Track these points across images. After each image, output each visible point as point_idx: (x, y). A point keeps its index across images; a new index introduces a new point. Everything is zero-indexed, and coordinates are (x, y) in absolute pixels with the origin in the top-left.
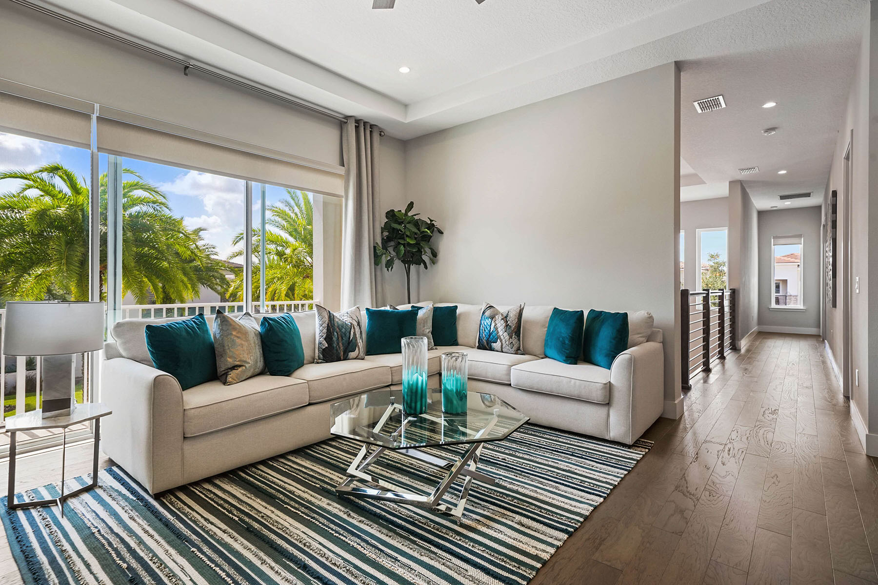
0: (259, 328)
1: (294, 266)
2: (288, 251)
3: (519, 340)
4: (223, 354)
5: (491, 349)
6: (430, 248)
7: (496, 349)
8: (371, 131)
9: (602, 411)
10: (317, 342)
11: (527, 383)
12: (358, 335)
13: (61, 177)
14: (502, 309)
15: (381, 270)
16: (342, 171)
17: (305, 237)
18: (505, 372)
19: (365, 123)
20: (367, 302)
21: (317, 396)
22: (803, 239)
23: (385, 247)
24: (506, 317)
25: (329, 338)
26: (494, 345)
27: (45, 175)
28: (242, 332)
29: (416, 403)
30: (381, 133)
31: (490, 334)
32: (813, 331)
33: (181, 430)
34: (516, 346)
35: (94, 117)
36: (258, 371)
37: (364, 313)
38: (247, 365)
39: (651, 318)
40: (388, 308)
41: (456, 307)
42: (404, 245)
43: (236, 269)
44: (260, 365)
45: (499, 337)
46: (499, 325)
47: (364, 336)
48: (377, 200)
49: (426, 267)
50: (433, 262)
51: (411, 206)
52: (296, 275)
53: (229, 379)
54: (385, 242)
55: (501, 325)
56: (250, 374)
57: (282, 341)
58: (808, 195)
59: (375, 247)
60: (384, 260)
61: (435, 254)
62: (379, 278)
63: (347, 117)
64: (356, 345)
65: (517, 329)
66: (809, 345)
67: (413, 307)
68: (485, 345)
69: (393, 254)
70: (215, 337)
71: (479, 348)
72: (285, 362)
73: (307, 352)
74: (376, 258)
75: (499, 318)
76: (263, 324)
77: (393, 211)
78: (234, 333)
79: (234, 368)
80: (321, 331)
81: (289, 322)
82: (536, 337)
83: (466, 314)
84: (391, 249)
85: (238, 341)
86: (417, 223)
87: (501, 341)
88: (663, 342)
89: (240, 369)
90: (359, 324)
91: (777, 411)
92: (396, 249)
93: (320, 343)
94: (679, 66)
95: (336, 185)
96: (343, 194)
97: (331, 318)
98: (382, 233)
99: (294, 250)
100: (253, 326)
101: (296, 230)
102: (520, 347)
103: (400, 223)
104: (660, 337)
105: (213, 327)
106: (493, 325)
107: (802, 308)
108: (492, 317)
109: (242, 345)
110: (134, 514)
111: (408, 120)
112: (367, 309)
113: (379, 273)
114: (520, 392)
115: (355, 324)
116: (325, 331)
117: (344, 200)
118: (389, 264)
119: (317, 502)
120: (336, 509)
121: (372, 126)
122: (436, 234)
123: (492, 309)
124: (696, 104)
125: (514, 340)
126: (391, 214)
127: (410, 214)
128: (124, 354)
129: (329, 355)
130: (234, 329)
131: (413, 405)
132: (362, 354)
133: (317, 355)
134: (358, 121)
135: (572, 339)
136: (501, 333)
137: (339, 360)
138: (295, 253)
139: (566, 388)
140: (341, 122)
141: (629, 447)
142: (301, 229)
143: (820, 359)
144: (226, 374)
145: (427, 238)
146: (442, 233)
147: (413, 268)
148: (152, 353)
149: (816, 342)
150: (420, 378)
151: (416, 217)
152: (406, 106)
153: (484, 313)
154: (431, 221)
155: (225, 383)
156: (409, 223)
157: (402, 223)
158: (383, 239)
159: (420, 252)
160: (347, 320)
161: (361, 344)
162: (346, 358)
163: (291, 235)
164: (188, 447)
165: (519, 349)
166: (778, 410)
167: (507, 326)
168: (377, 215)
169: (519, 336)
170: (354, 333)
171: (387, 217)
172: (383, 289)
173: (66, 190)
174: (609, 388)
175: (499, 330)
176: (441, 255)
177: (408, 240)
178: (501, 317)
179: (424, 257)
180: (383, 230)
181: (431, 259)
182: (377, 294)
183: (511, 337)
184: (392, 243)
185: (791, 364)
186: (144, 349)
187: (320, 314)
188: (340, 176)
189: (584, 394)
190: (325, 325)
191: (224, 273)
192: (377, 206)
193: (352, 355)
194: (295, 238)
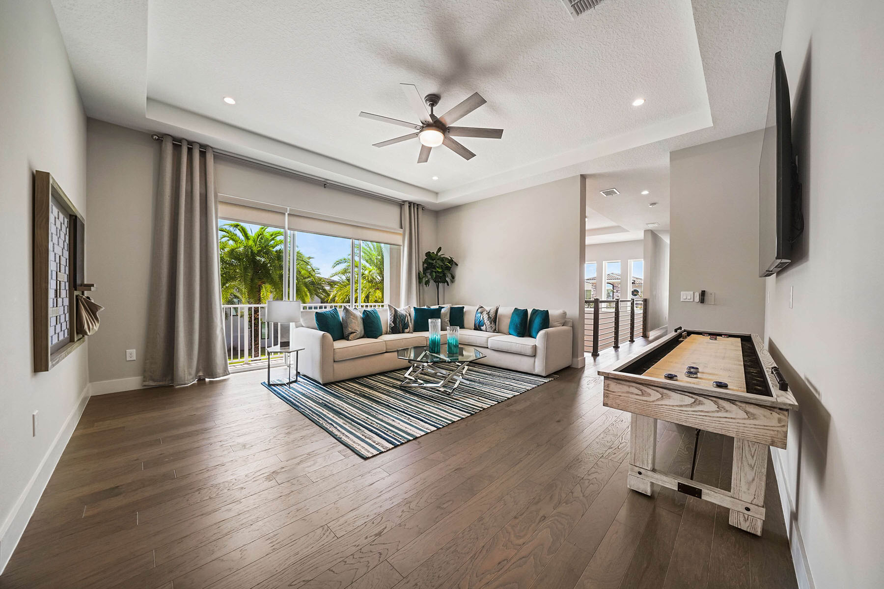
0: (362, 315)
1: (369, 282)
2: (366, 272)
3: (496, 325)
4: (347, 327)
5: (482, 330)
6: (451, 274)
7: (483, 330)
8: (417, 208)
9: (532, 360)
10: (389, 324)
11: (496, 347)
12: (409, 321)
13: (239, 230)
14: (487, 309)
15: (423, 286)
16: (401, 231)
17: (377, 263)
18: (485, 341)
19: (414, 204)
20: (415, 304)
21: (390, 348)
23: (424, 273)
24: (489, 313)
25: (394, 322)
26: (482, 327)
27: (231, 229)
28: (355, 317)
29: (435, 348)
30: (423, 208)
31: (480, 322)
33: (333, 358)
34: (494, 328)
35: (287, 214)
36: (362, 335)
37: (412, 309)
38: (358, 332)
39: (565, 313)
40: (426, 307)
41: (464, 307)
42: (435, 273)
43: (332, 283)
44: (363, 332)
45: (485, 323)
46: (484, 317)
47: (413, 322)
48: (420, 247)
49: (448, 285)
50: (453, 281)
51: (440, 249)
52: (371, 288)
53: (350, 338)
54: (425, 270)
55: (486, 317)
56: (358, 337)
57: (373, 321)
59: (419, 273)
60: (424, 281)
61: (453, 277)
62: (421, 291)
63: (404, 201)
64: (409, 326)
65: (494, 319)
67: (439, 307)
68: (478, 327)
69: (430, 277)
70: (343, 319)
71: (474, 329)
72: (374, 332)
73: (384, 329)
74: (420, 279)
75: (485, 313)
76: (363, 313)
77: (429, 252)
78: (352, 317)
79: (352, 333)
80: (391, 318)
81: (375, 312)
82: (505, 323)
83: (469, 312)
84: (428, 275)
85: (353, 321)
86: (443, 260)
87: (486, 325)
88: (572, 327)
89: (355, 334)
90: (410, 315)
92: (431, 274)
93: (390, 324)
94: (583, 177)
95: (398, 239)
96: (402, 244)
97: (396, 311)
98: (423, 265)
99: (370, 272)
100: (359, 314)
101: (370, 259)
102: (496, 329)
103: (433, 260)
104: (570, 324)
105: (341, 314)
106: (482, 317)
108: (481, 313)
109: (355, 323)
110: (316, 389)
111: (438, 202)
112: (414, 307)
113: (421, 288)
114: (493, 351)
115: (408, 315)
116: (393, 318)
117: (402, 247)
118: (427, 283)
119: (391, 390)
120: (399, 392)
121: (418, 205)
122: (454, 265)
123: (482, 308)
124: (601, 192)
125: (493, 325)
126: (428, 254)
127: (439, 254)
128: (304, 326)
129: (394, 330)
130: (352, 315)
131: (434, 349)
132: (411, 331)
133: (388, 330)
134: (410, 203)
135: (521, 324)
136: (485, 321)
137: (400, 333)
138: (370, 274)
139: (514, 348)
140: (401, 204)
141: (545, 377)
142: (374, 258)
144: (348, 336)
145: (449, 269)
146: (457, 265)
147: (440, 284)
148: (318, 325)
150: (437, 337)
151: (442, 256)
152: (437, 194)
153: (477, 310)
154: (451, 258)
155: (348, 340)
156: (438, 259)
157: (435, 259)
158: (424, 268)
159: (444, 275)
160: (404, 313)
161: (411, 325)
162: (403, 332)
163: (367, 262)
164: (336, 365)
165: (495, 330)
167: (489, 317)
168: (420, 255)
169: (495, 323)
170: (408, 320)
171: (426, 256)
172: (423, 298)
173: (242, 237)
174: (535, 348)
175: (485, 319)
176: (457, 278)
177: (437, 269)
178: (486, 312)
179: (447, 279)
180: (424, 263)
181: (451, 280)
182: (420, 299)
183: (491, 323)
184: (429, 271)
186: (314, 323)
187: (390, 309)
188: (400, 234)
189: (523, 352)
190: (393, 315)
191: (323, 285)
192: (420, 251)
193: (406, 330)
194: (370, 264)
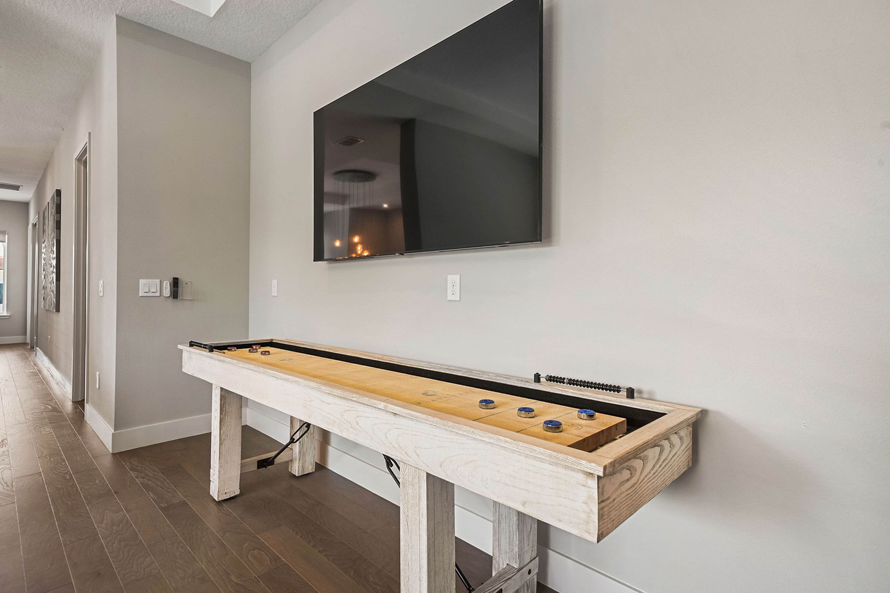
22: (7, 236)
32: (18, 339)
58: (17, 188)
66: (18, 355)
91: (5, 441)
107: (5, 314)
143: (34, 369)
149: (24, 351)
166: (6, 439)
185: (4, 381)
